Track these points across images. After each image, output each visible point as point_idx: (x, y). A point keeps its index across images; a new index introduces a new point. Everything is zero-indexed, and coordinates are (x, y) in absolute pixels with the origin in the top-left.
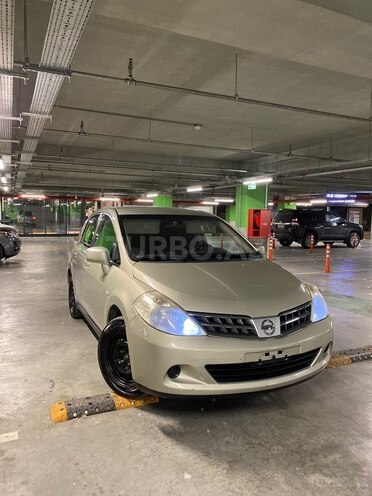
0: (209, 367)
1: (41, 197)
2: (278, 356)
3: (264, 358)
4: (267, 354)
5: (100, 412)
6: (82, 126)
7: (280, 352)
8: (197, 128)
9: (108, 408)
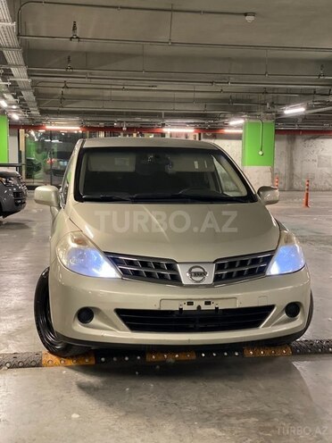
0: (120, 312)
1: (76, 129)
2: (204, 307)
3: (186, 308)
4: (190, 303)
5: (23, 367)
6: (74, 28)
7: (208, 303)
8: (248, 18)
9: (33, 364)
